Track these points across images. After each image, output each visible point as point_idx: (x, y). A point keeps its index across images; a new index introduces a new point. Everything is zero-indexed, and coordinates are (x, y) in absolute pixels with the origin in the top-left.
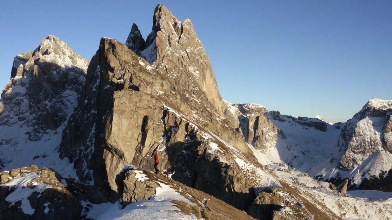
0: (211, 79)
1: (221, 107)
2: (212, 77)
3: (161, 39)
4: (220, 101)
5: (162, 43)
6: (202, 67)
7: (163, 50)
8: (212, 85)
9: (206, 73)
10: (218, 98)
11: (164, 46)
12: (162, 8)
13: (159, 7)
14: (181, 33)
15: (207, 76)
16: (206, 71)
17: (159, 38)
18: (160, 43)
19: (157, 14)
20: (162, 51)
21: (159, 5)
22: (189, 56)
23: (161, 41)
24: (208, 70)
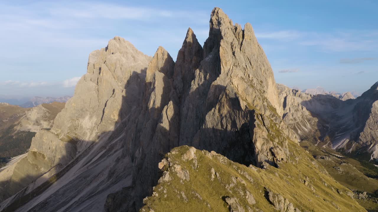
0: (272, 87)
1: (280, 112)
2: (274, 84)
3: (225, 49)
4: (280, 107)
5: (227, 55)
6: (265, 75)
7: (228, 63)
8: (273, 92)
9: (268, 81)
10: (278, 105)
11: (228, 57)
12: (219, 12)
13: (216, 11)
14: (242, 39)
15: (269, 84)
16: (269, 79)
17: (223, 48)
18: (224, 54)
19: (214, 18)
20: (226, 63)
21: (215, 9)
22: (252, 64)
23: (225, 52)
24: (270, 78)
